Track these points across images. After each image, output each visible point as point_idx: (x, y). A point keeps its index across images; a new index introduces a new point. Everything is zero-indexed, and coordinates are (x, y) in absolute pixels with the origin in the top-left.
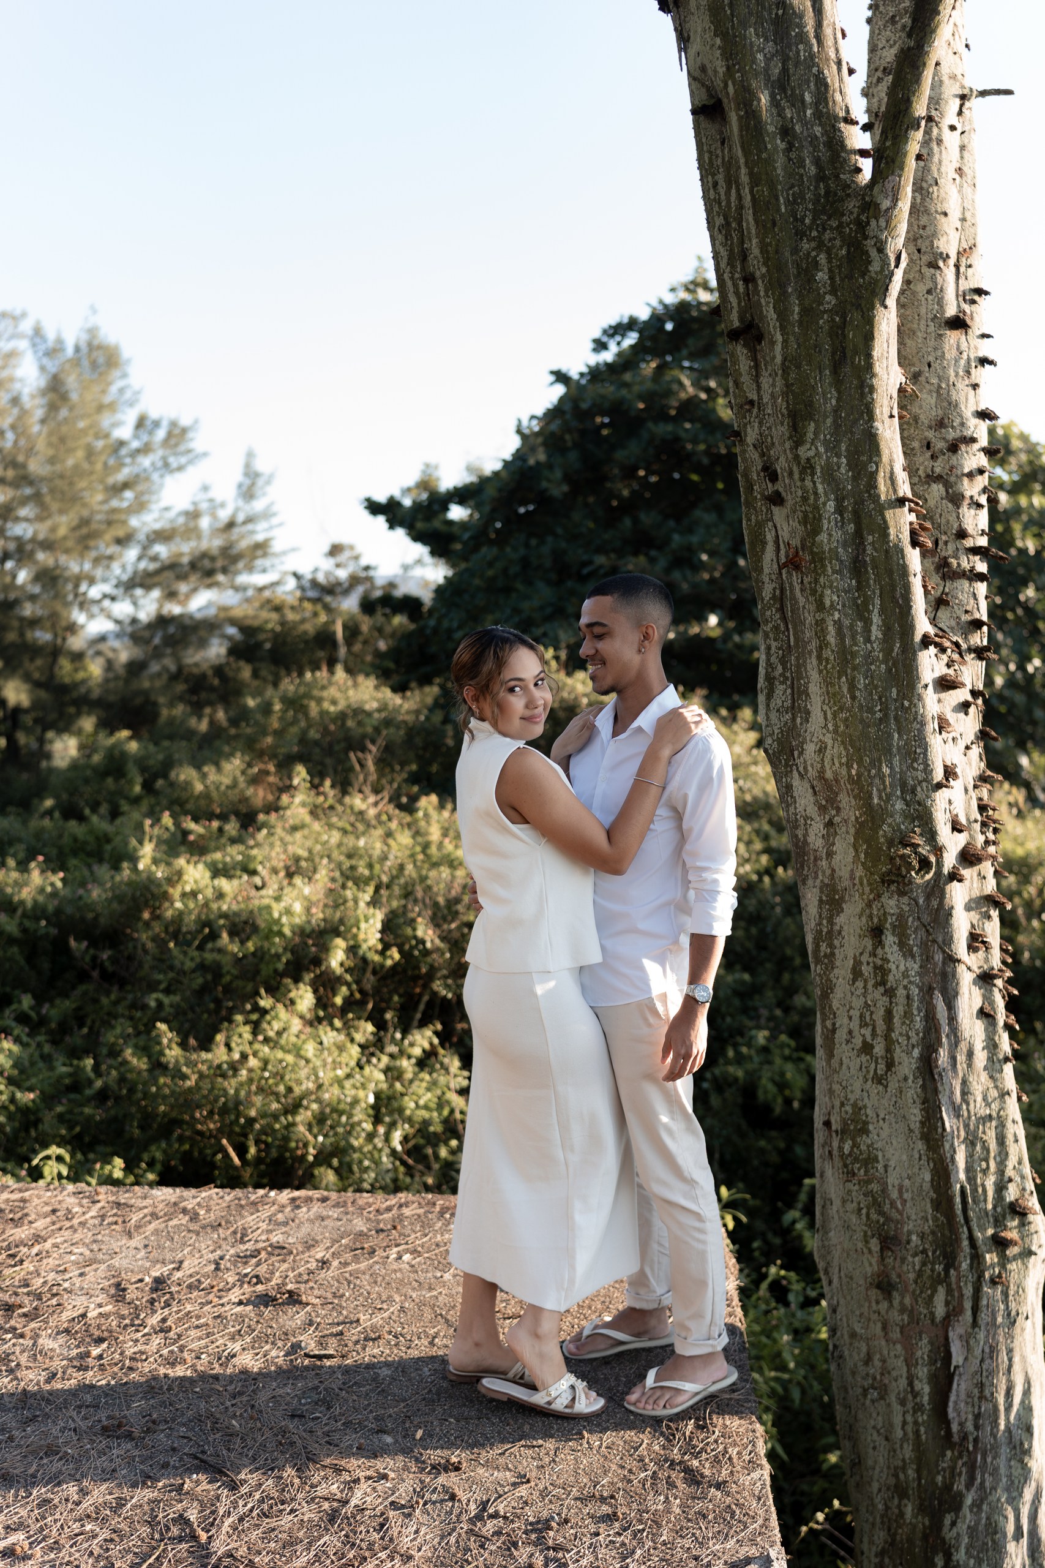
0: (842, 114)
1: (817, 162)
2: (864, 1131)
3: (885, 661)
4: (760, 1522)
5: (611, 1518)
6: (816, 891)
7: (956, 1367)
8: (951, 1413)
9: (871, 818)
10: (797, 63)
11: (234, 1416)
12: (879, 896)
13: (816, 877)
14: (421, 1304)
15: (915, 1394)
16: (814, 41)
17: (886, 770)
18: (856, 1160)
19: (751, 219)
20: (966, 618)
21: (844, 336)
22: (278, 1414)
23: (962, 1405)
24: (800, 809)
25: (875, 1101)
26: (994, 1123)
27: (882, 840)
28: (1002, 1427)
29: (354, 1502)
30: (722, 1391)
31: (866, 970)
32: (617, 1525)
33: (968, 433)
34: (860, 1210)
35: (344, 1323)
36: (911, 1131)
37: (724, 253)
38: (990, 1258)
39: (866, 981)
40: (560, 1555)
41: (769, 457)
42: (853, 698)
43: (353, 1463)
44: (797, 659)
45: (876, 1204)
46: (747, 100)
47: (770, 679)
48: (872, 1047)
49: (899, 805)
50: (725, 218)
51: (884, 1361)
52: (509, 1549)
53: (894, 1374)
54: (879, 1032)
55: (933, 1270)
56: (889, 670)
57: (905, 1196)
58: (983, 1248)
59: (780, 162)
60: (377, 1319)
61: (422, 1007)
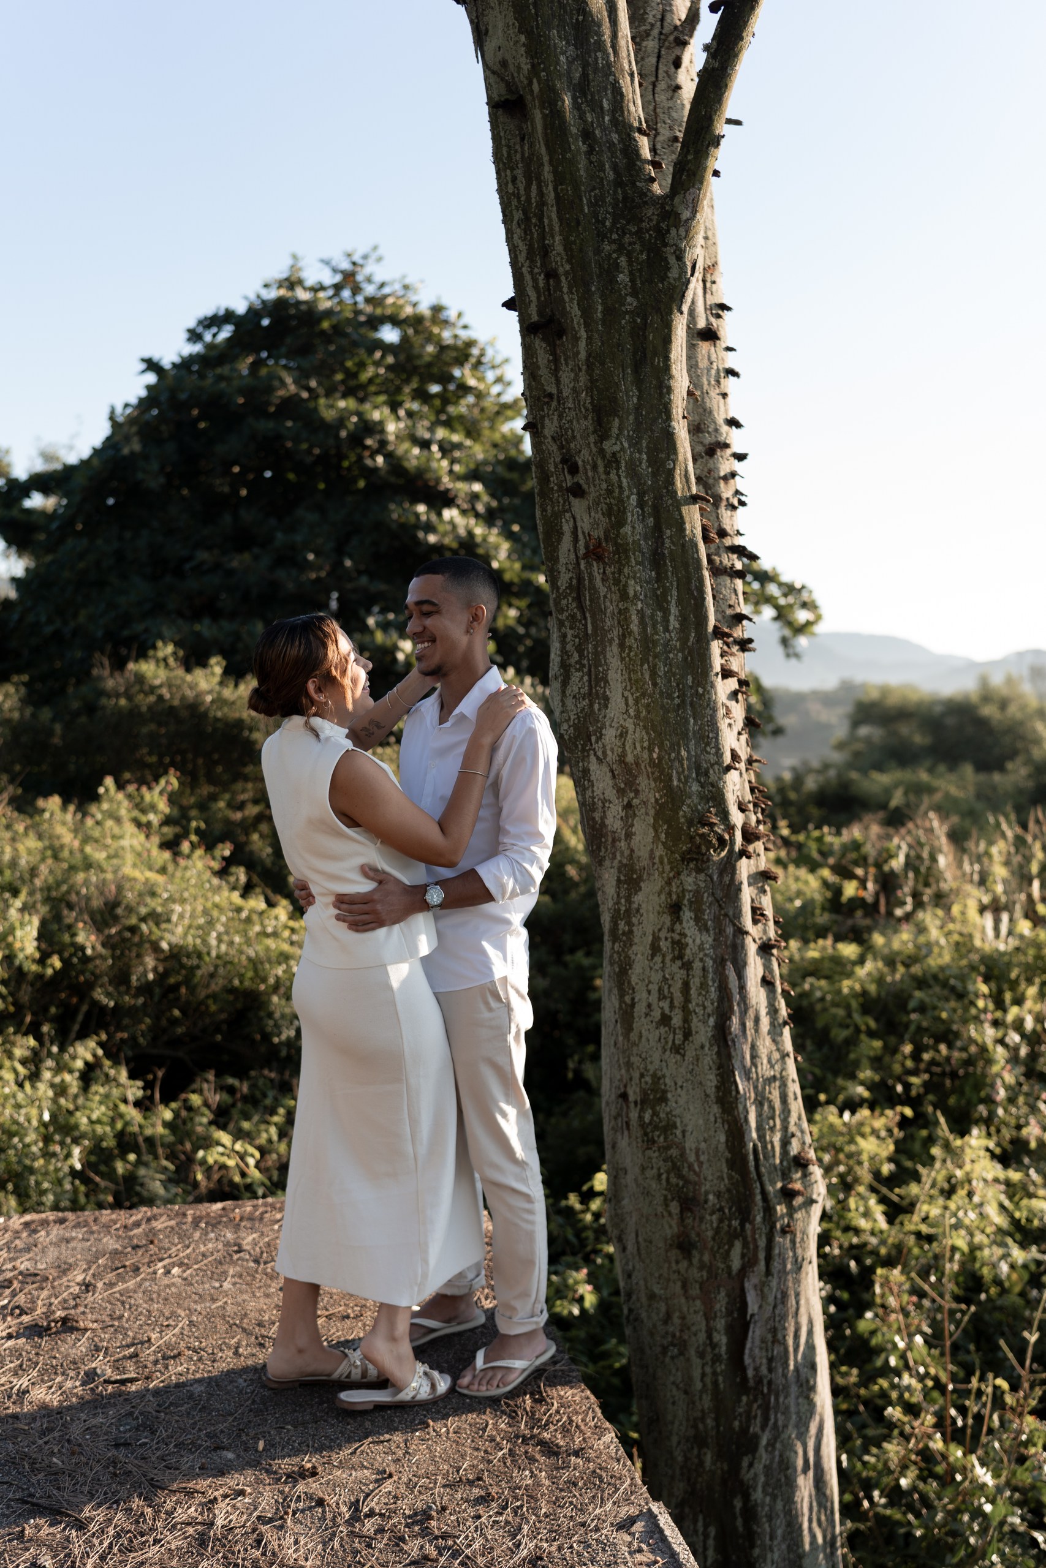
0: (636, 124)
1: (615, 167)
2: (663, 1099)
3: (682, 650)
4: (629, 1482)
5: (485, 1500)
6: (614, 871)
7: (752, 1315)
8: (747, 1360)
9: (672, 799)
10: (596, 70)
11: (52, 1454)
12: (679, 874)
13: (614, 858)
14: (210, 1316)
15: (714, 1346)
16: (611, 50)
17: (683, 753)
18: (656, 1128)
19: (554, 216)
20: (729, 612)
21: (645, 337)
22: (101, 1445)
23: (757, 1351)
24: (598, 792)
25: (673, 1070)
26: (777, 1083)
27: (682, 820)
28: (792, 1367)
29: (220, 1522)
30: (544, 1364)
31: (664, 945)
32: (494, 1505)
33: (722, 439)
34: (660, 1175)
35: (133, 1344)
36: (707, 1096)
37: (522, 247)
38: (781, 1209)
39: (664, 956)
40: (450, 1542)
41: (569, 450)
42: (655, 684)
43: (202, 1484)
44: (595, 647)
45: (676, 1169)
46: (551, 100)
47: (565, 666)
48: (670, 1018)
49: (695, 787)
50: (525, 213)
51: (683, 1318)
52: (397, 1545)
53: (694, 1329)
54: (676, 1003)
55: (730, 1226)
56: (685, 659)
57: (702, 1158)
58: (775, 1201)
59: (582, 164)
60: (169, 1336)
61: (80, 1017)
